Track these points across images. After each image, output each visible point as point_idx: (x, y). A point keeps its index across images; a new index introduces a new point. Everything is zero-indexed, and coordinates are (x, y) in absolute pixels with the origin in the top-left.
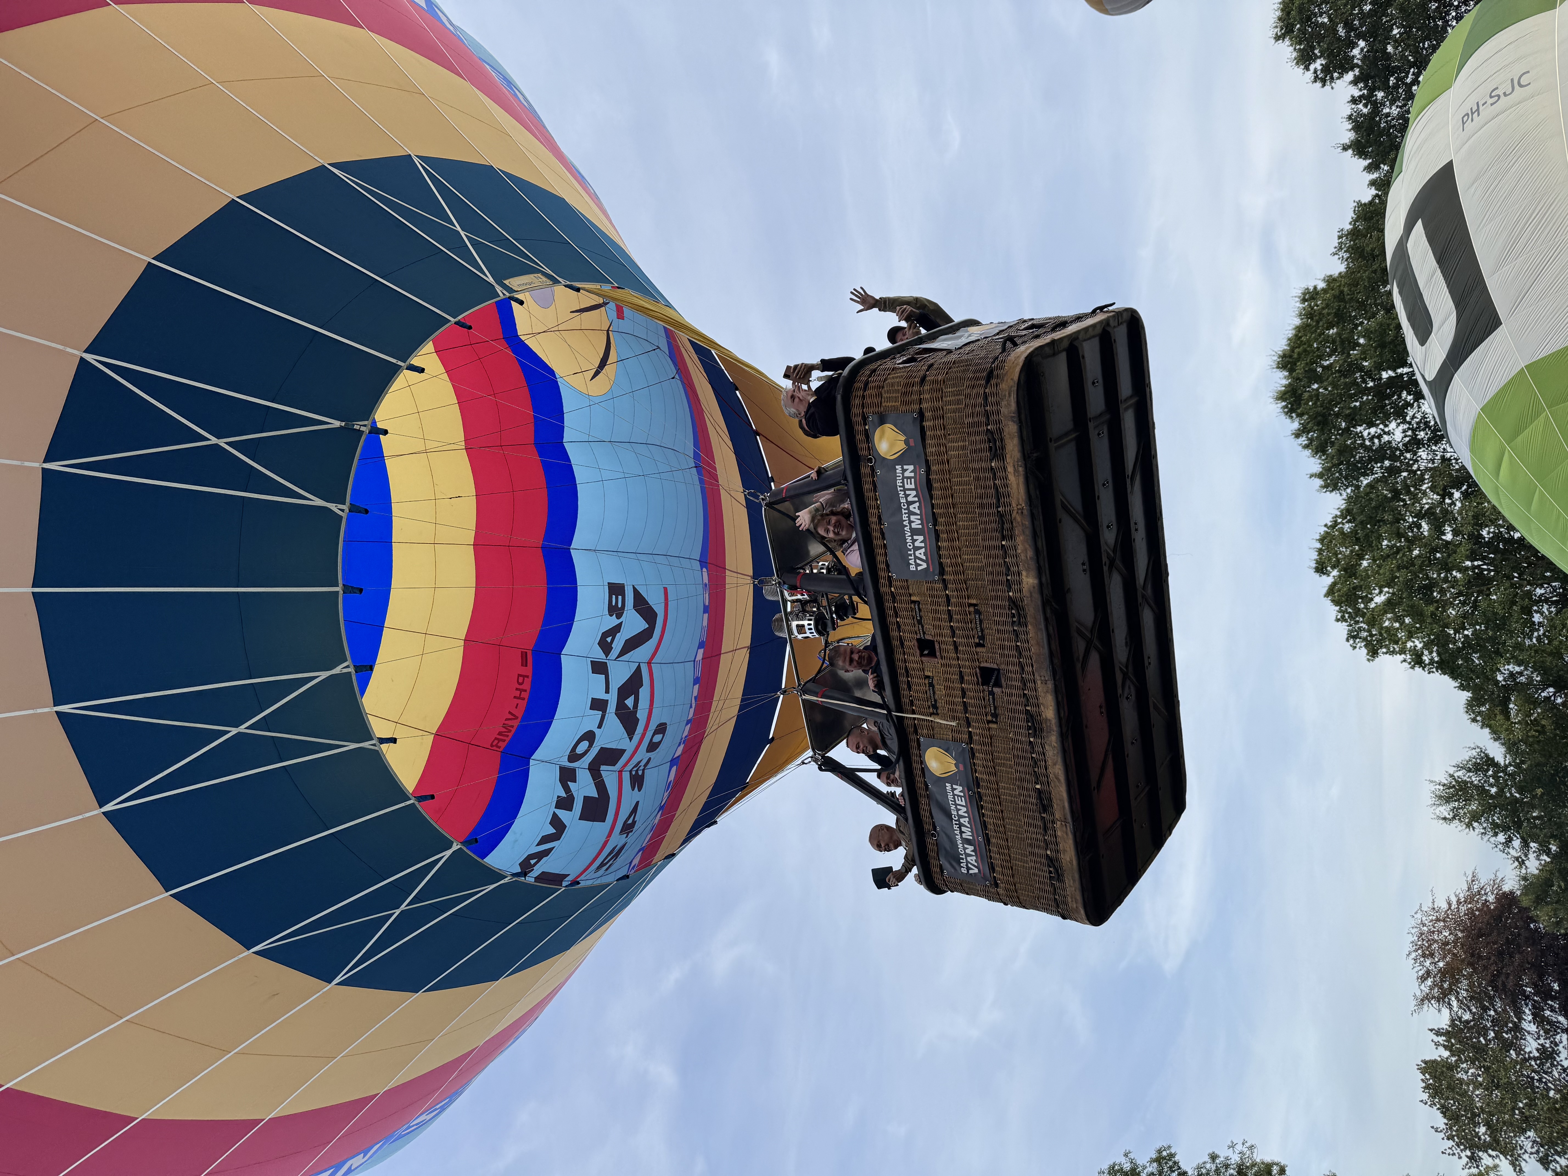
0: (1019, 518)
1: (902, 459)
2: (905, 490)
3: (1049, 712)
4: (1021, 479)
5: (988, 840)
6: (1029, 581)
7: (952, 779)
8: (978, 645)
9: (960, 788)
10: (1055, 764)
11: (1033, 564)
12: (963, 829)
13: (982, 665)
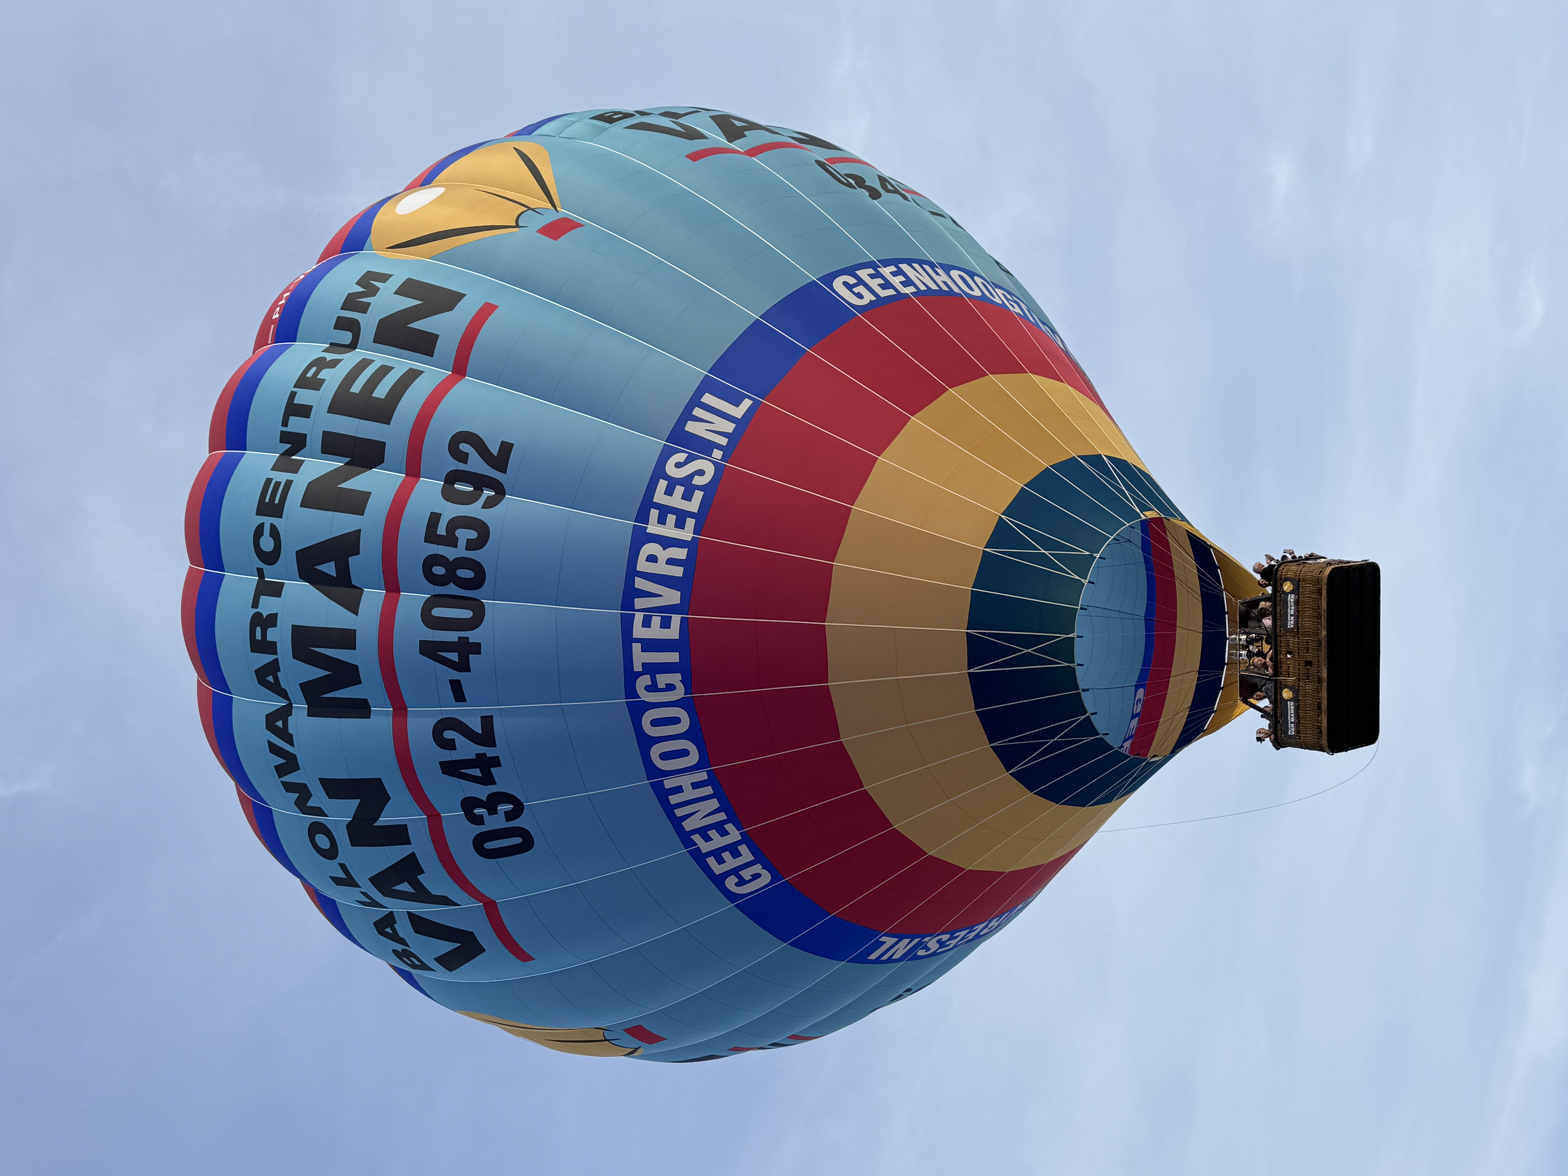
0: (1324, 614)
1: (1291, 593)
2: (1290, 602)
3: (1325, 675)
4: (1326, 602)
5: (1299, 722)
6: (1324, 633)
7: (1290, 700)
8: (1306, 653)
9: (1293, 703)
10: (1324, 692)
11: (1326, 628)
12: (1292, 718)
13: (1307, 659)
